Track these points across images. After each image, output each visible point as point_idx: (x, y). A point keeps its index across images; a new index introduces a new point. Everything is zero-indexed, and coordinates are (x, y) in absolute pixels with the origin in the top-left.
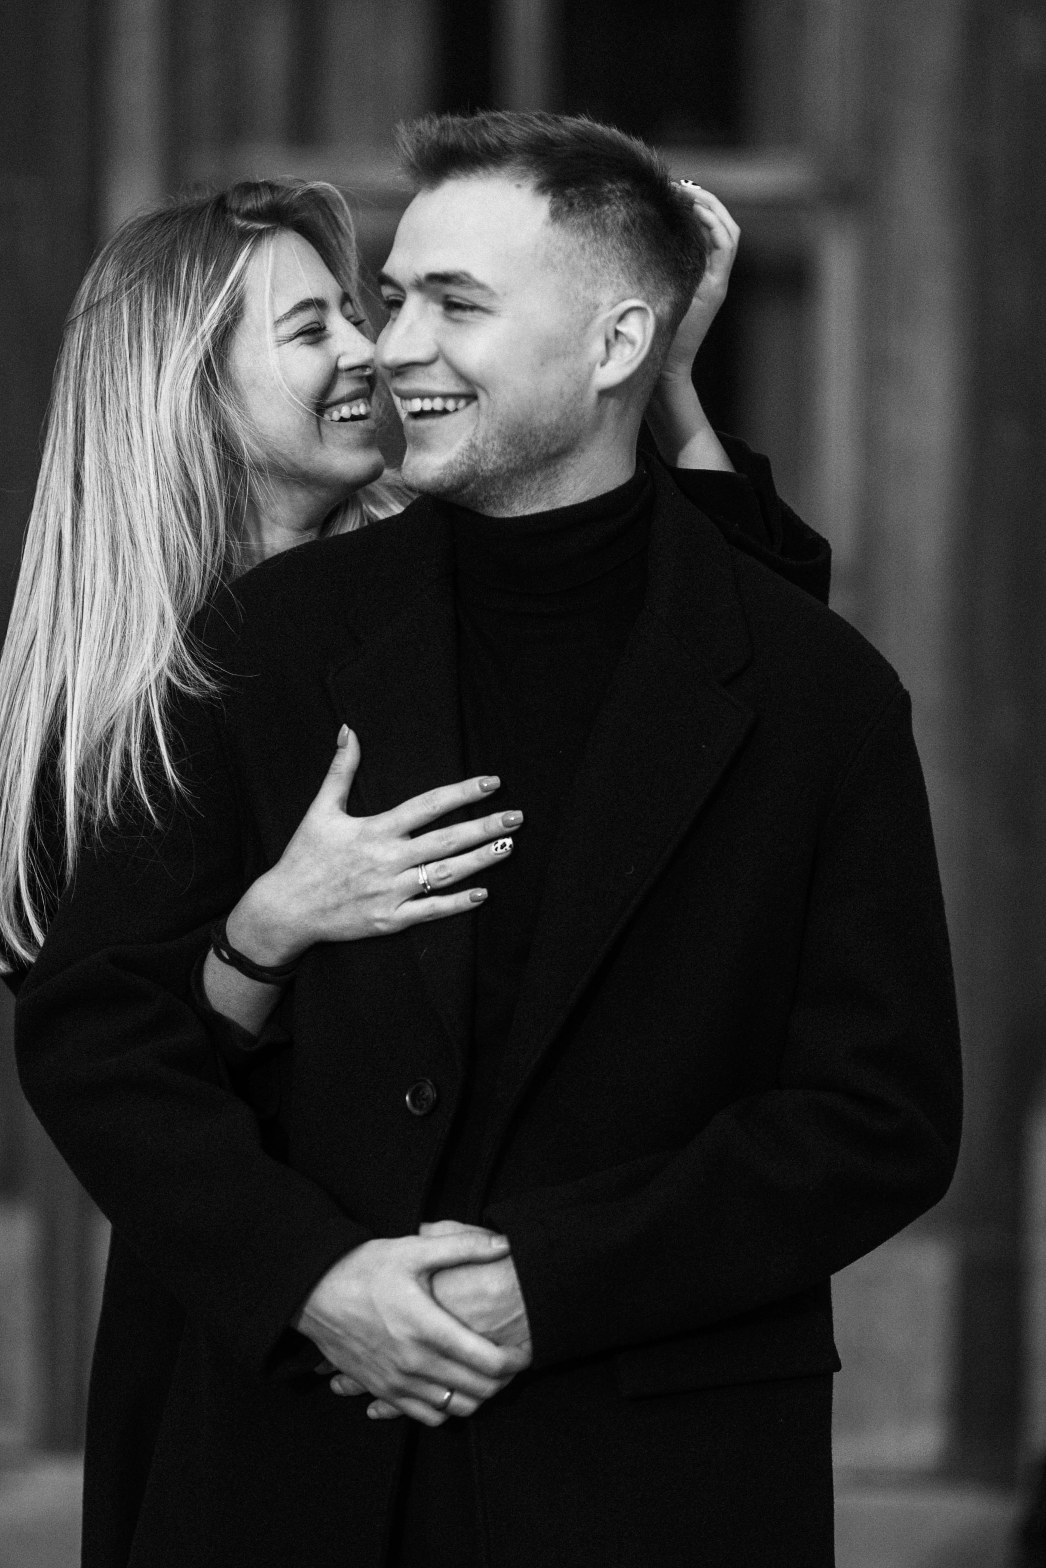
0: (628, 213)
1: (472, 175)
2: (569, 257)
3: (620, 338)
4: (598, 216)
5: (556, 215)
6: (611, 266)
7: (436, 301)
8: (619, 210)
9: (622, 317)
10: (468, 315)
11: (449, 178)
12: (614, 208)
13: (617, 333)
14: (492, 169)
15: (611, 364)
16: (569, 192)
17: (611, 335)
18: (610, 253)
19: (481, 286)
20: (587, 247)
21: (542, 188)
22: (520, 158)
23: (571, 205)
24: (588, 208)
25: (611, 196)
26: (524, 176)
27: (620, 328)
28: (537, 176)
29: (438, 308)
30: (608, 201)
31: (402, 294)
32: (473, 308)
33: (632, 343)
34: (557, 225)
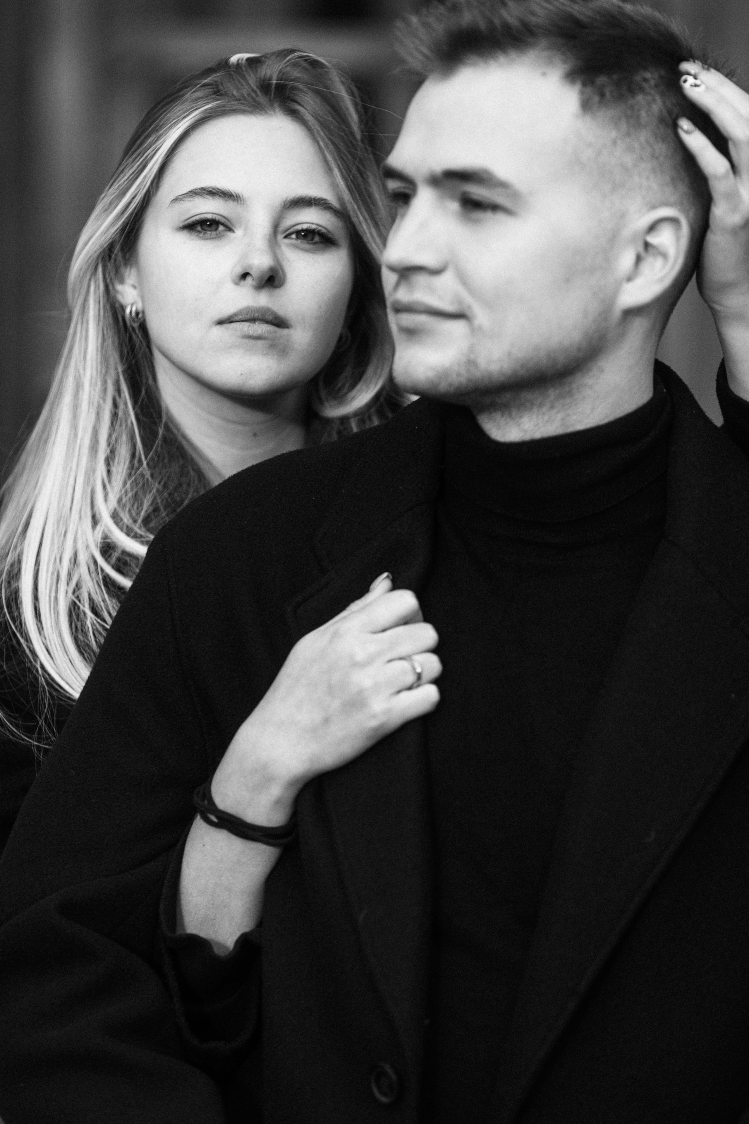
0: (664, 103)
1: (492, 62)
2: (599, 154)
3: (649, 249)
4: (632, 107)
5: (586, 106)
6: (643, 165)
7: (452, 197)
8: (654, 100)
9: (652, 228)
10: (489, 215)
11: (464, 64)
12: (649, 98)
13: (647, 245)
14: (513, 54)
15: (639, 281)
16: (601, 80)
17: (641, 248)
18: (643, 148)
19: (503, 185)
20: (619, 142)
21: (571, 76)
22: (544, 42)
23: (602, 95)
24: (620, 98)
25: (645, 85)
26: (550, 62)
27: (650, 239)
28: (565, 62)
29: (455, 206)
30: (642, 89)
31: (411, 187)
32: (495, 208)
33: (664, 256)
34: (588, 118)
